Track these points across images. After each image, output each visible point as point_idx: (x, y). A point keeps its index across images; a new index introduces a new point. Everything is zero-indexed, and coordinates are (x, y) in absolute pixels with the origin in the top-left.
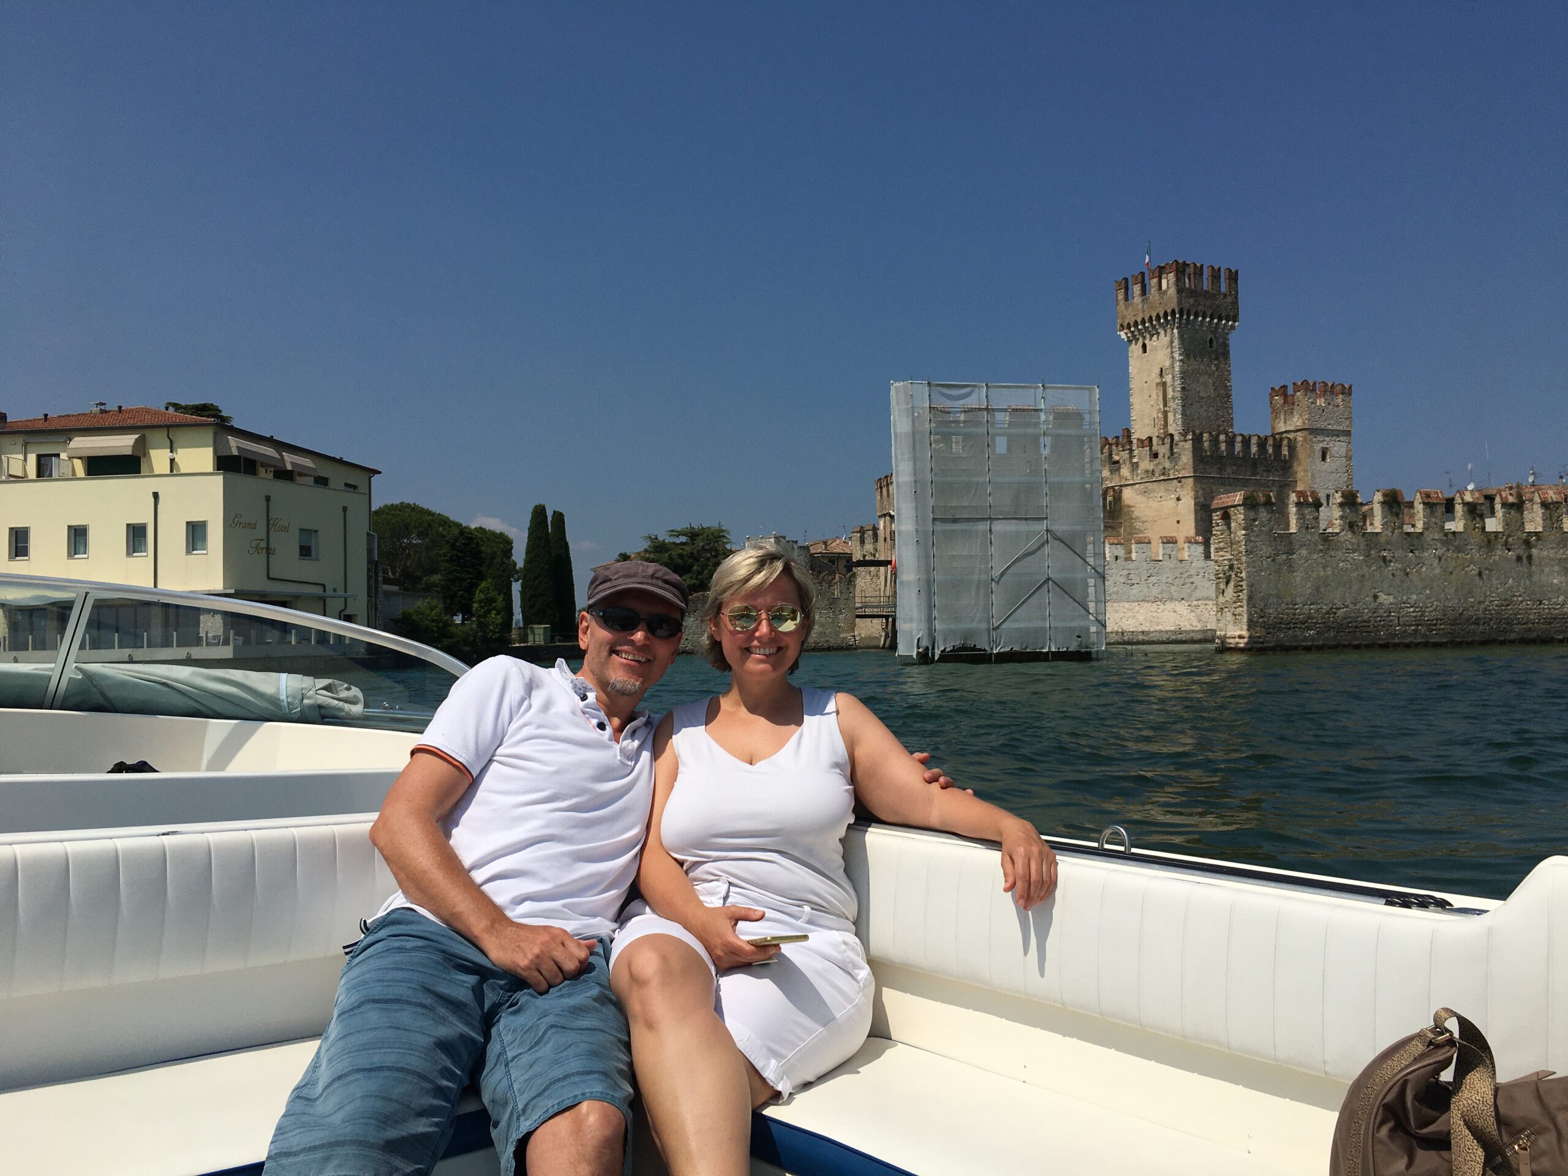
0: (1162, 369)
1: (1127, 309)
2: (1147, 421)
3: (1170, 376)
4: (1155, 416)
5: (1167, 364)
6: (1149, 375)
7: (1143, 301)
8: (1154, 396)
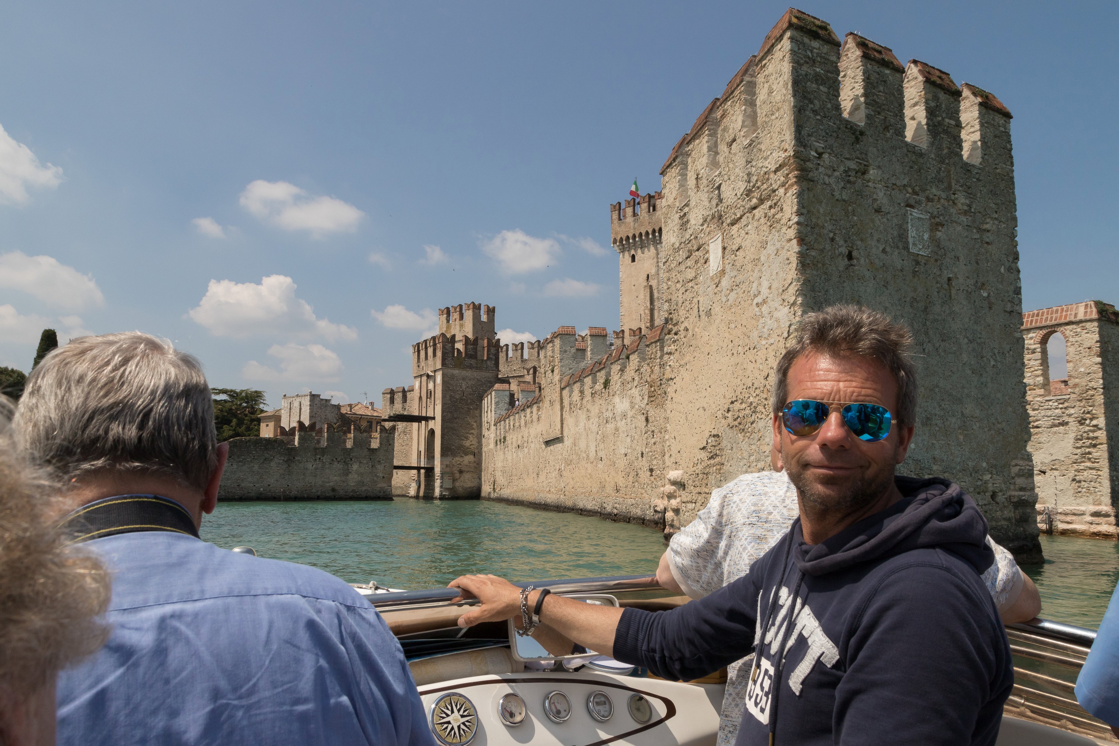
0: (648, 275)
1: (620, 226)
2: (634, 317)
3: (656, 281)
4: (642, 313)
5: (653, 271)
6: (637, 280)
7: (634, 221)
8: (642, 296)
